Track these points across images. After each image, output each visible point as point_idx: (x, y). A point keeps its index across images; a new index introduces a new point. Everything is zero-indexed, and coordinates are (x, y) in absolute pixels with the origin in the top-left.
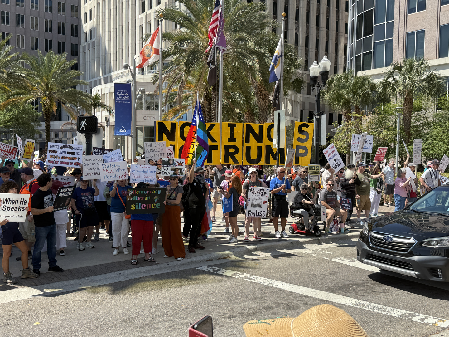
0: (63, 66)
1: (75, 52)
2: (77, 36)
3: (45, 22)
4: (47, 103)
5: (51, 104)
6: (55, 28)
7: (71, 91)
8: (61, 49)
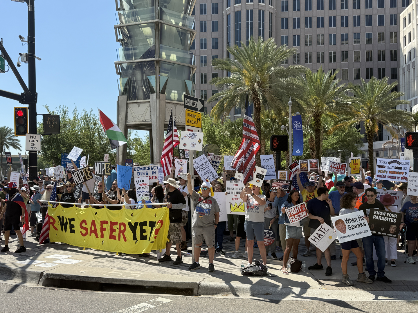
0: (384, 89)
1: (395, 75)
2: (396, 60)
3: (366, 53)
4: (370, 125)
5: (373, 126)
6: (375, 57)
7: (392, 111)
8: (381, 75)
